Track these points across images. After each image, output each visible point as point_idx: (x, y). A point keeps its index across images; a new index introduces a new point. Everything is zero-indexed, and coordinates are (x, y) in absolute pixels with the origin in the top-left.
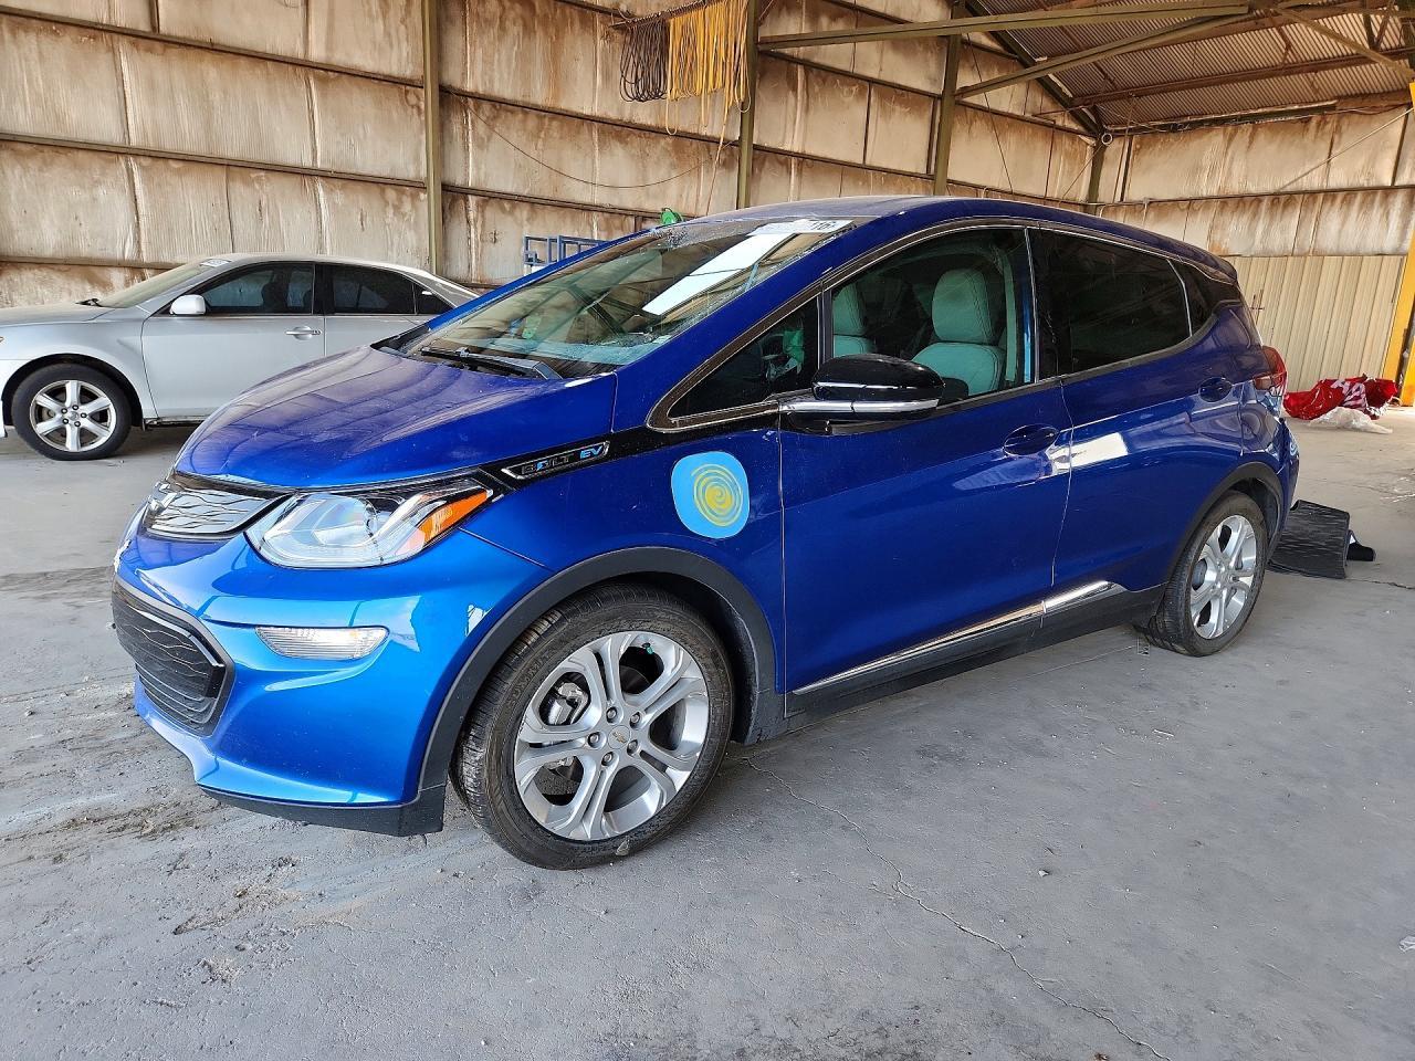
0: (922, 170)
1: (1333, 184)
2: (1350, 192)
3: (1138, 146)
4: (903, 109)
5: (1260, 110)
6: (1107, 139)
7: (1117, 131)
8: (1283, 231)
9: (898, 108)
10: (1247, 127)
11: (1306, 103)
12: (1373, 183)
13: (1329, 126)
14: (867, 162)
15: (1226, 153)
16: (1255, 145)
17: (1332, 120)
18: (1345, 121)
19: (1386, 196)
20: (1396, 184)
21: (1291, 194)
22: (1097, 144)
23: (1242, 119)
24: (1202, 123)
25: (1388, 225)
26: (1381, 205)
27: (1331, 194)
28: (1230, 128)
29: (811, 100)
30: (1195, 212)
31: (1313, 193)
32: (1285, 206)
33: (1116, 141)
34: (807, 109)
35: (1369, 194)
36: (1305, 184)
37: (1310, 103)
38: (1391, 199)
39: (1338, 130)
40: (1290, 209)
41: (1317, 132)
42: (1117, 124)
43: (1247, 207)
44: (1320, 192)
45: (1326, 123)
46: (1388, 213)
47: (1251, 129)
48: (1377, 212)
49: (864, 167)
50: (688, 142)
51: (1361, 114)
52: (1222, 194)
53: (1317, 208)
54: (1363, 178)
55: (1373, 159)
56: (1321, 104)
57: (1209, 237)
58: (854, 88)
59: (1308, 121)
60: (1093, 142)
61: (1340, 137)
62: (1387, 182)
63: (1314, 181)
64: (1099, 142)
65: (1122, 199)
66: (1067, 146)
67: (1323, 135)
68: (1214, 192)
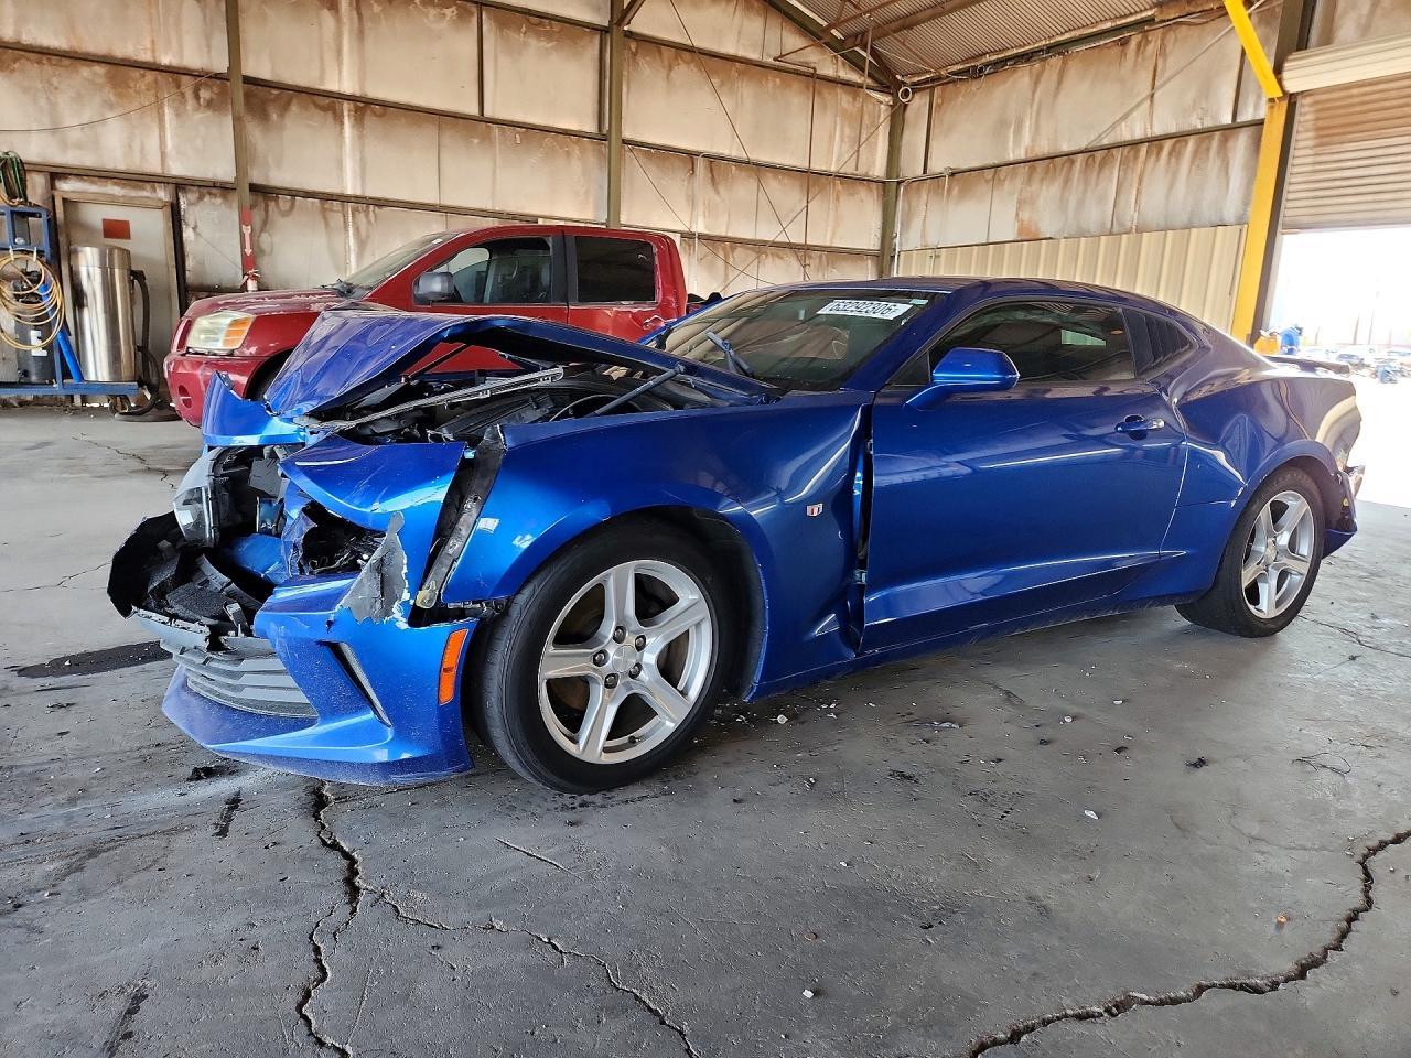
0: (590, 126)
1: (1158, 131)
2: (1180, 137)
3: (940, 101)
4: (543, 44)
5: (1067, 36)
6: (906, 94)
7: (915, 84)
8: (1102, 200)
9: (533, 42)
10: (1056, 61)
11: (1122, 17)
12: (1208, 123)
13: (1150, 48)
14: (488, 113)
15: (1033, 100)
16: (1067, 83)
17: (1155, 37)
18: (1171, 36)
19: (1225, 141)
20: (1240, 120)
21: (1109, 148)
22: (895, 103)
23: (1050, 48)
24: (1004, 61)
25: (1228, 184)
26: (1219, 153)
27: (1155, 142)
28: (1037, 66)
29: (368, 25)
30: (1001, 182)
31: (1135, 144)
32: (1103, 164)
33: (917, 96)
34: (361, 35)
35: (1203, 139)
36: (1126, 133)
37: (1126, 16)
38: (1230, 144)
39: (1162, 52)
40: (1106, 171)
41: (1137, 56)
42: (913, 74)
43: (1058, 171)
44: (1141, 142)
45: (1148, 42)
46: (1227, 164)
47: (1060, 63)
48: (1213, 164)
49: (481, 119)
50: (136, 73)
51: (1189, 24)
52: (1030, 156)
53: (1140, 165)
54: (1194, 117)
55: (1206, 91)
56: (1138, 17)
57: (1017, 215)
58: (448, 12)
59: (1124, 43)
60: (887, 99)
61: (1165, 60)
62: (1227, 119)
63: (1135, 129)
64: (896, 101)
65: (925, 172)
66: (845, 105)
67: (1143, 59)
68: (1022, 156)
